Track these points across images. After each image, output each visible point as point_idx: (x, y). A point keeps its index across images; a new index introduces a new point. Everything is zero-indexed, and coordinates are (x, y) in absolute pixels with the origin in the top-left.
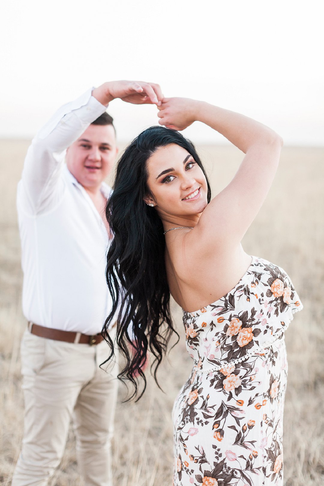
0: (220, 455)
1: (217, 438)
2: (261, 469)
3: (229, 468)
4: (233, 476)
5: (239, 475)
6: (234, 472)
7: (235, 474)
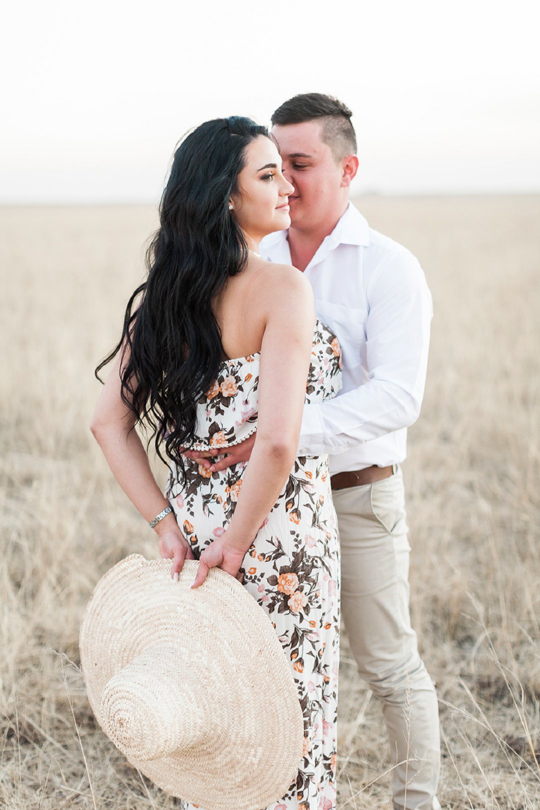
0: (300, 542)
1: (294, 521)
2: (335, 553)
3: (309, 557)
4: (313, 566)
5: (319, 564)
6: (314, 561)
7: (315, 564)
